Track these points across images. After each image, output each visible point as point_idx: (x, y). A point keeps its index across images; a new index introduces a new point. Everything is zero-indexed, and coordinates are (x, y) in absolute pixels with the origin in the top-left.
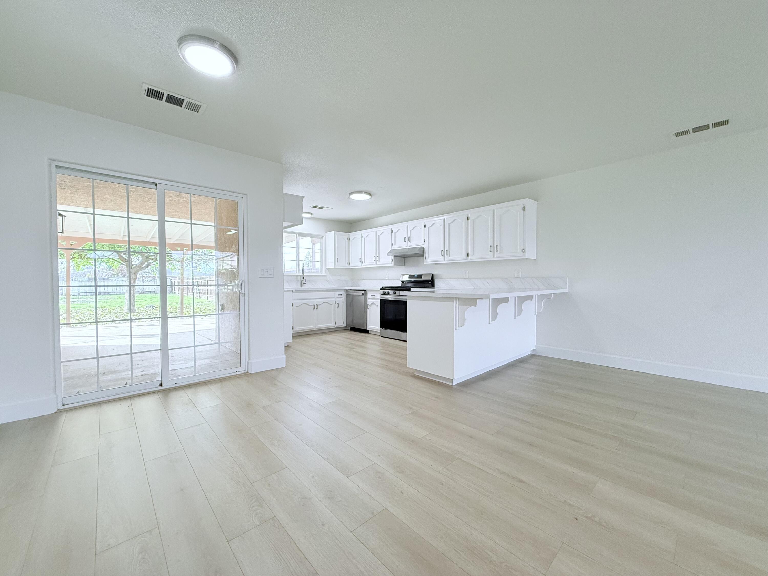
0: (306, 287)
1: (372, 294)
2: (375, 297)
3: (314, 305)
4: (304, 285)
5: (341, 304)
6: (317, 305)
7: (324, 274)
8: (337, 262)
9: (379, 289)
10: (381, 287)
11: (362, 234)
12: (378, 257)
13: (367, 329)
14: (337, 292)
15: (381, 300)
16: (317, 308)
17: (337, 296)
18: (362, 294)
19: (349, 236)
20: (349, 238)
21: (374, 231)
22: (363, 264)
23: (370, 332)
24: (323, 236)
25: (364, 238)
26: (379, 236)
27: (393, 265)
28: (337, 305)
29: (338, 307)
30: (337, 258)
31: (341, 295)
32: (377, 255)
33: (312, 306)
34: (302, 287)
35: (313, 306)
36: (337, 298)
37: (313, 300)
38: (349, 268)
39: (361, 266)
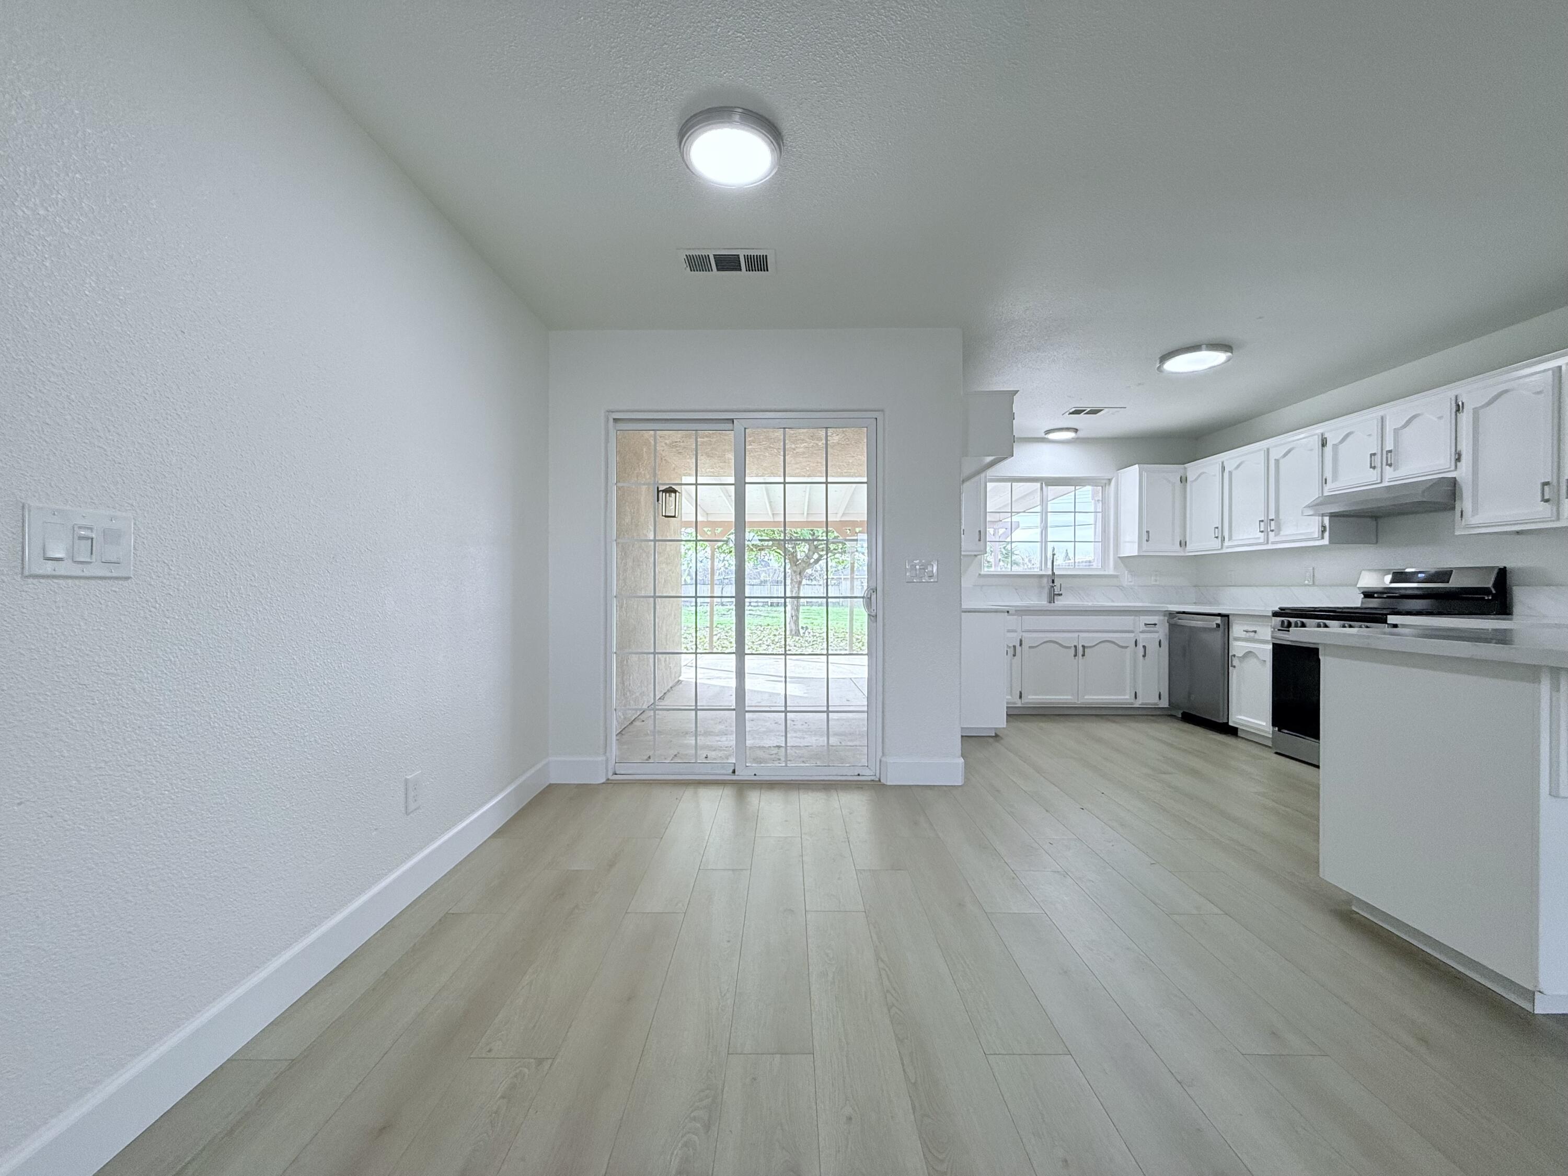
0: (1060, 603)
1: (1246, 628)
2: (1257, 637)
3: (1075, 647)
4: (1056, 597)
5: (1153, 648)
6: (1083, 646)
7: (1111, 571)
8: (1147, 541)
9: (1270, 614)
10: (1276, 609)
11: (1223, 463)
12: (1273, 523)
13: (1231, 724)
14: (1142, 617)
15: (1274, 644)
16: (1083, 655)
17: (1143, 627)
18: (1215, 626)
19: (1185, 473)
20: (1184, 479)
21: (1261, 450)
22: (1226, 543)
23: (1240, 734)
24: (1110, 480)
25: (1230, 473)
26: (1277, 461)
27: (1326, 541)
28: (1142, 649)
29: (1144, 656)
30: (1148, 532)
31: (1155, 624)
32: (1272, 516)
33: (1069, 648)
34: (1050, 602)
35: (1073, 649)
36: (1141, 632)
37: (1076, 635)
38: (1182, 554)
39: (1220, 548)
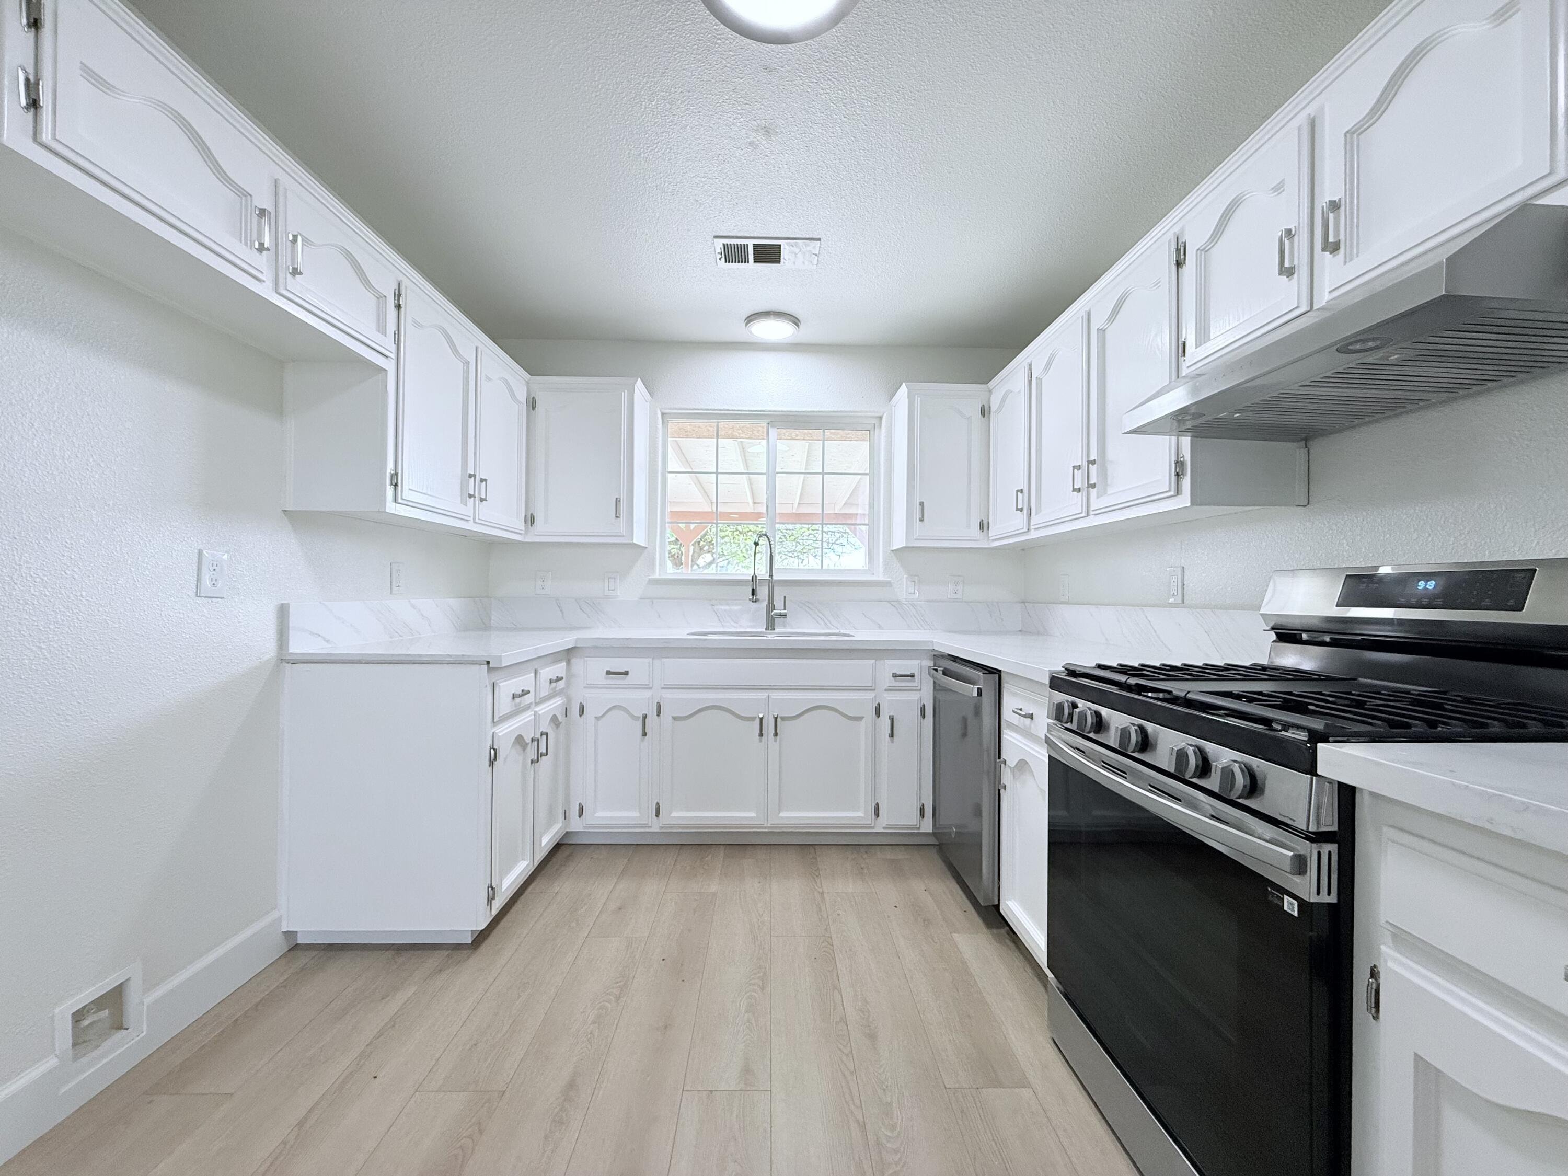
1: (1021, 705)
2: (1032, 728)
3: (761, 718)
5: (909, 721)
6: (778, 718)
7: (880, 576)
8: (922, 520)
9: (1047, 681)
10: (1058, 667)
11: (1031, 365)
12: (1093, 469)
13: (1004, 913)
14: (889, 662)
15: (1050, 759)
16: (777, 735)
18: (983, 693)
19: (991, 400)
20: (987, 409)
21: (1078, 318)
22: (1035, 520)
24: (881, 418)
25: (1041, 382)
26: (1101, 332)
27: (1185, 500)
28: (887, 723)
29: (893, 736)
30: (922, 504)
31: (913, 676)
32: (1093, 455)
33: (750, 719)
35: (757, 722)
36: (886, 690)
37: (763, 695)
38: (984, 545)
39: (1025, 529)
